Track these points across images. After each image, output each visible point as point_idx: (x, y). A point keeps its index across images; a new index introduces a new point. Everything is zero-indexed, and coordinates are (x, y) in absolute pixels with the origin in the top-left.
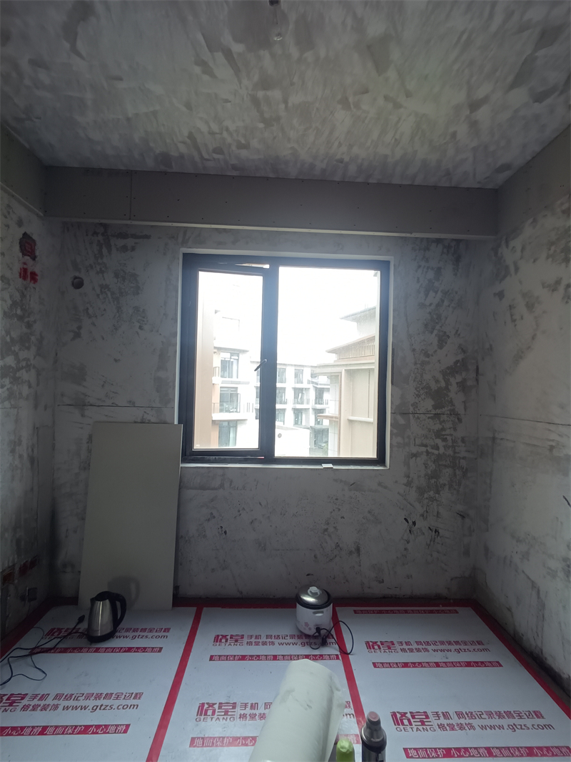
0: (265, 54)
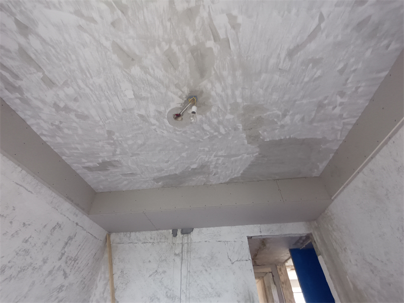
0: (193, 43)
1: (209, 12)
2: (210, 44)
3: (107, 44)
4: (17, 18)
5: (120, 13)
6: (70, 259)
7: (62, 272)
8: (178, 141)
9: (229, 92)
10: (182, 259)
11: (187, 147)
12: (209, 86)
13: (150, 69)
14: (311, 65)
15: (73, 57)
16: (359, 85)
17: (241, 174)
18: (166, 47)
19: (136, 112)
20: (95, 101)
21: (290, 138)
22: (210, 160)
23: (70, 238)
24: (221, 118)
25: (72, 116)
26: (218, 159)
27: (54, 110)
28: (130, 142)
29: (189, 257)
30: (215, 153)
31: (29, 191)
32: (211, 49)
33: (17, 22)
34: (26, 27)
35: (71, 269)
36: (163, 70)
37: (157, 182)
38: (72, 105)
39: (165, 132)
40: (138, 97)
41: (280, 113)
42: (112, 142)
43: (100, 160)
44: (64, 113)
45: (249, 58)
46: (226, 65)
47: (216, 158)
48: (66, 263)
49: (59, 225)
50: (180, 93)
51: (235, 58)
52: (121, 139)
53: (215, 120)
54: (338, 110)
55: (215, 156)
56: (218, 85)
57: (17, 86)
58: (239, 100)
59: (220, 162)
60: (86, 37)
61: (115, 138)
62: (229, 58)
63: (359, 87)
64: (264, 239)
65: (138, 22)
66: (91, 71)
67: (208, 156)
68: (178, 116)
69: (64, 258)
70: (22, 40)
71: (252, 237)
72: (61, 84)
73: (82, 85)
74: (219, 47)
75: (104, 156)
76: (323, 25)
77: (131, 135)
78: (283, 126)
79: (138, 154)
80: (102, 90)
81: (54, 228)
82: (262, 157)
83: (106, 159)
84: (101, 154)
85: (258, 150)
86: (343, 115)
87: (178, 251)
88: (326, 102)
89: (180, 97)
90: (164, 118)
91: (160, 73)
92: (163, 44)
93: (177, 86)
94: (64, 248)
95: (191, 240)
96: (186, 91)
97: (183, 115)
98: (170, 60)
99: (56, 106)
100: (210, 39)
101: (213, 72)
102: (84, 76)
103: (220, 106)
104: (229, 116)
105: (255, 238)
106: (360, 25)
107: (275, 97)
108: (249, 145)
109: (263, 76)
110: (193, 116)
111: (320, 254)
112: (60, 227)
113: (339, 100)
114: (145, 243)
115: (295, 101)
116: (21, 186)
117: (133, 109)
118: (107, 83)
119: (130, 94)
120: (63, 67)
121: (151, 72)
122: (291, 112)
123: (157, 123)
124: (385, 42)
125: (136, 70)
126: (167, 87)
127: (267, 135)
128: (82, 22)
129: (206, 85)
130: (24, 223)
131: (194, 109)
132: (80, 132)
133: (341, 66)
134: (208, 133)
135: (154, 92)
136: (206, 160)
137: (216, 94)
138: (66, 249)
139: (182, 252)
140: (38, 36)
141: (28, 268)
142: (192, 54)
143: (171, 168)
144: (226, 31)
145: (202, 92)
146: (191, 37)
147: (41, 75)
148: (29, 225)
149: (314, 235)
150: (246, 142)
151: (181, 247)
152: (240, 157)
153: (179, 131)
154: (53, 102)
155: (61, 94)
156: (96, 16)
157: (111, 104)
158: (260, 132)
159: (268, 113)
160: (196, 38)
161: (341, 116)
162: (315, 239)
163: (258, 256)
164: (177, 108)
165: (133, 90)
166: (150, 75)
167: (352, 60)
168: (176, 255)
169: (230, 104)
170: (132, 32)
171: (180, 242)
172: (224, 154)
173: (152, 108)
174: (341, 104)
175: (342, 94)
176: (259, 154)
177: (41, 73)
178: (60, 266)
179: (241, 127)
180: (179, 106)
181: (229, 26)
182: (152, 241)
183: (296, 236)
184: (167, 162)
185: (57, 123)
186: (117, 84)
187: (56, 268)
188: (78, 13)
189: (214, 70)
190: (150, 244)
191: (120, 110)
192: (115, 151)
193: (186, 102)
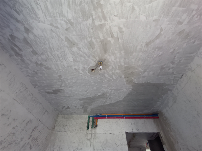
1: (110, 26)
2: (110, 39)
3: (63, 38)
4: (25, 26)
5: (70, 25)
6: (34, 139)
7: (29, 146)
8: (92, 82)
9: (118, 60)
10: (91, 142)
11: (96, 84)
12: (108, 57)
13: (81, 49)
14: (157, 49)
15: (47, 42)
16: (181, 59)
17: (123, 99)
18: (90, 40)
19: (73, 67)
20: (54, 62)
21: (147, 83)
22: (107, 91)
23: (35, 128)
24: (114, 72)
25: (43, 68)
26: (111, 91)
27: (35, 65)
28: (69, 81)
29: (95, 141)
30: (110, 88)
31: (19, 103)
32: (110, 41)
33: (25, 28)
34: (28, 30)
35: (34, 144)
36: (87, 49)
37: (81, 101)
38: (44, 63)
39: (86, 77)
40: (75, 61)
41: (142, 71)
42: (61, 80)
43: (54, 89)
44: (39, 66)
45: (128, 46)
46: (117, 48)
47: (111, 90)
48: (32, 141)
49: (30, 120)
50: (95, 60)
51: (121, 45)
52: (65, 79)
53: (111, 73)
54: (171, 70)
55: (110, 90)
56: (112, 57)
57: (20, 54)
58: (123, 64)
59: (112, 92)
60: (54, 34)
61: (62, 79)
62: (118, 45)
63: (181, 60)
64: (134, 134)
65: (77, 29)
66: (54, 49)
67: (106, 89)
68: (93, 70)
69: (31, 138)
70: (26, 35)
71: (128, 132)
72: (40, 54)
73: (50, 54)
74: (114, 41)
75: (56, 87)
76: (162, 33)
77: (70, 78)
78: (144, 77)
79: (72, 87)
80: (58, 57)
81: (28, 122)
82: (134, 91)
83: (57, 88)
84: (55, 86)
85: (132, 88)
86: (174, 72)
87: (89, 137)
88: (165, 66)
89: (95, 61)
90: (86, 70)
91: (86, 51)
92: (88, 38)
93: (93, 56)
94: (32, 133)
95: (96, 132)
96: (98, 59)
97: (95, 70)
98: (91, 45)
99: (36, 63)
100: (110, 37)
101: (111, 51)
102: (51, 51)
103: (113, 66)
104: (117, 71)
105: (129, 133)
106: (180, 33)
107: (140, 63)
108: (127, 85)
109: (134, 54)
110: (100, 71)
111: (164, 144)
112: (31, 121)
113: (172, 66)
114: (72, 132)
115: (150, 65)
116: (15, 100)
117: (72, 66)
118: (61, 54)
119: (71, 59)
120: (42, 47)
121: (82, 50)
122: (148, 70)
123: (83, 73)
124: (193, 40)
125: (75, 49)
126: (89, 57)
127: (136, 80)
128: (53, 28)
129: (107, 56)
130: (14, 119)
131: (101, 67)
132: (46, 75)
133: (171, 50)
134: (107, 78)
135: (82, 59)
136: (106, 91)
137: (112, 60)
138: (33, 134)
139: (91, 138)
140: (33, 33)
141: (13, 143)
142: (101, 43)
143: (88, 94)
144: (117, 34)
145: (105, 60)
146: (101, 36)
147: (31, 49)
148: (17, 120)
149: (161, 133)
150: (125, 83)
151: (91, 135)
152: (122, 90)
153: (93, 77)
154: (35, 61)
155: (40, 58)
156: (59, 26)
157: (62, 63)
158: (133, 79)
159: (137, 70)
160: (103, 37)
161: (173, 73)
162: (161, 136)
163: (131, 143)
164: (93, 66)
165: (73, 58)
166: (81, 51)
167: (177, 48)
168: (88, 139)
169: (118, 65)
170: (74, 33)
171: (90, 133)
172: (114, 89)
173: (81, 66)
174: (172, 68)
175: (173, 63)
176: (132, 90)
177: (32, 49)
178: (29, 142)
179: (123, 76)
180: (94, 65)
181: (119, 32)
182: (76, 131)
183: (151, 133)
184: (86, 91)
185: (36, 71)
186: (66, 55)
187: (27, 143)
188: (52, 25)
189: (111, 50)
190: (75, 133)
191: (66, 66)
192: (62, 85)
193: (97, 64)
